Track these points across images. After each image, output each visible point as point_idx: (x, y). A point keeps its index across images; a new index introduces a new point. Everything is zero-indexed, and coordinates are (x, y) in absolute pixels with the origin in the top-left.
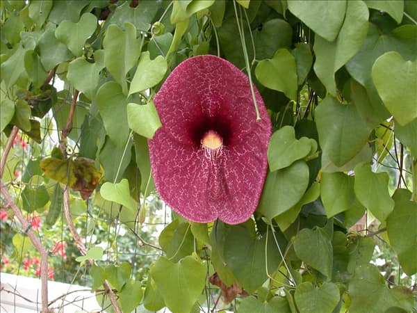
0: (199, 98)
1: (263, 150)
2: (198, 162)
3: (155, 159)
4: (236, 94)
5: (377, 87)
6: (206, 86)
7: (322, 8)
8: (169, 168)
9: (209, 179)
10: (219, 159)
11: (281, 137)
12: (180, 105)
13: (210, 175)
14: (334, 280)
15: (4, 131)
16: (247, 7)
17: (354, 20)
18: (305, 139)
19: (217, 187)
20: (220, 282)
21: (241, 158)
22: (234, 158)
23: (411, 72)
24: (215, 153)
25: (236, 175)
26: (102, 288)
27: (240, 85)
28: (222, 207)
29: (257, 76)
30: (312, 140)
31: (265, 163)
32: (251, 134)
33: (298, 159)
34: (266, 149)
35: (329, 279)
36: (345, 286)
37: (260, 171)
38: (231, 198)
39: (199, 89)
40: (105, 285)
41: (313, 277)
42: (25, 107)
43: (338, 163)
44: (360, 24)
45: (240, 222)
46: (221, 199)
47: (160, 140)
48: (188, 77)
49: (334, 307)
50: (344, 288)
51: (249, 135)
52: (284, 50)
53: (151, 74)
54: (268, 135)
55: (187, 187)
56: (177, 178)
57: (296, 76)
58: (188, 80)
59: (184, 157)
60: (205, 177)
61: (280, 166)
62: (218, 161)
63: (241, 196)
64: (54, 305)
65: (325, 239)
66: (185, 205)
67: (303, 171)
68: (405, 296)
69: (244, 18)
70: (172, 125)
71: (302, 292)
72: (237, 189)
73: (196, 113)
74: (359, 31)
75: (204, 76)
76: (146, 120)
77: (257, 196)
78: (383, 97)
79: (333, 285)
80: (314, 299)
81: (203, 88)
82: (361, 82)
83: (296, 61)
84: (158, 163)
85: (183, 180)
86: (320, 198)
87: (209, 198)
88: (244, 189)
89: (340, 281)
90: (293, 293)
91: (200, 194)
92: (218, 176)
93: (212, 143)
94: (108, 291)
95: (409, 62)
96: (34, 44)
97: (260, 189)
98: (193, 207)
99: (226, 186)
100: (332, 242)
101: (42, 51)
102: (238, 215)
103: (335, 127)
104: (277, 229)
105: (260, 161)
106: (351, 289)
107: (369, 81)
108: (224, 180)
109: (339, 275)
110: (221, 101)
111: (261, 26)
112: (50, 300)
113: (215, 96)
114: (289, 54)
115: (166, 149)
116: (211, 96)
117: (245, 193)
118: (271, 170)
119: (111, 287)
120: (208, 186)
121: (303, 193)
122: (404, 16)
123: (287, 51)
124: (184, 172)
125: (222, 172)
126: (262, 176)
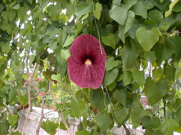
0: (84, 49)
1: (104, 65)
2: (84, 69)
3: (69, 67)
4: (96, 47)
5: (138, 38)
6: (87, 45)
7: (120, 15)
8: (74, 71)
9: (87, 74)
10: (90, 68)
11: (110, 60)
12: (78, 51)
13: (87, 73)
14: (127, 107)
15: (32, 63)
16: (99, 19)
17: (130, 17)
18: (117, 61)
19: (90, 77)
20: (93, 109)
21: (98, 68)
22: (96, 68)
23: (149, 34)
24: (89, 66)
25: (96, 73)
26: (59, 110)
27: (97, 44)
28: (92, 83)
29: (102, 41)
30: (120, 61)
31: (104, 69)
32: (101, 60)
33: (115, 67)
34: (105, 64)
35: (125, 107)
36: (130, 109)
37: (103, 71)
38: (94, 81)
39: (85, 46)
40: (60, 110)
41: (120, 106)
42: (38, 56)
43: (128, 68)
44: (132, 18)
45: (97, 88)
46: (91, 81)
47: (72, 62)
48: (81, 42)
49: (126, 116)
50: (130, 110)
51: (100, 60)
52: (111, 33)
53: (69, 41)
54: (106, 60)
55: (80, 77)
56: (77, 74)
57: (115, 41)
58: (81, 43)
59: (80, 67)
60: (86, 73)
61: (109, 69)
62: (90, 69)
63: (97, 80)
64: (45, 115)
65: (124, 93)
66: (79, 83)
67: (116, 71)
68: (150, 112)
69: (99, 24)
70: (75, 57)
71: (116, 111)
72: (96, 78)
73: (83, 54)
74: (132, 21)
75: (86, 42)
76: (66, 54)
77: (102, 79)
78: (140, 42)
79: (126, 109)
80: (120, 113)
81: (85, 45)
82: (133, 38)
83: (115, 37)
84: (70, 68)
85: (79, 75)
86: (122, 80)
87: (87, 80)
88: (99, 78)
89: (129, 107)
90: (113, 111)
91: (84, 79)
92: (90, 73)
93: (88, 63)
94: (60, 111)
95: (149, 31)
96: (41, 37)
97: (103, 77)
98: (82, 83)
99: (93, 77)
100: (126, 95)
101: (43, 40)
102: (97, 86)
103: (127, 56)
104: (109, 91)
105: (103, 68)
106: (132, 110)
107: (135, 38)
108: (92, 75)
109: (129, 106)
110: (91, 49)
111: (104, 27)
112: (44, 114)
113: (90, 48)
114: (113, 35)
115: (74, 65)
116: (88, 48)
117: (99, 79)
118: (106, 71)
119: (61, 111)
120: (87, 76)
121: (116, 78)
122: (147, 18)
123: (112, 34)
124: (79, 72)
125: (91, 72)
126: (104, 73)
